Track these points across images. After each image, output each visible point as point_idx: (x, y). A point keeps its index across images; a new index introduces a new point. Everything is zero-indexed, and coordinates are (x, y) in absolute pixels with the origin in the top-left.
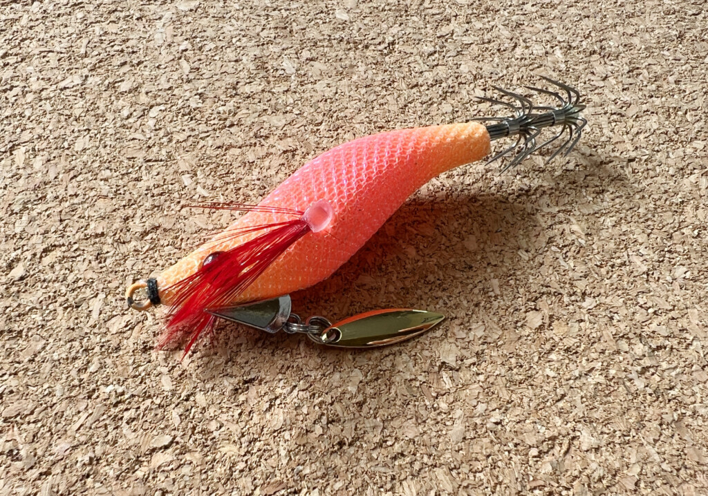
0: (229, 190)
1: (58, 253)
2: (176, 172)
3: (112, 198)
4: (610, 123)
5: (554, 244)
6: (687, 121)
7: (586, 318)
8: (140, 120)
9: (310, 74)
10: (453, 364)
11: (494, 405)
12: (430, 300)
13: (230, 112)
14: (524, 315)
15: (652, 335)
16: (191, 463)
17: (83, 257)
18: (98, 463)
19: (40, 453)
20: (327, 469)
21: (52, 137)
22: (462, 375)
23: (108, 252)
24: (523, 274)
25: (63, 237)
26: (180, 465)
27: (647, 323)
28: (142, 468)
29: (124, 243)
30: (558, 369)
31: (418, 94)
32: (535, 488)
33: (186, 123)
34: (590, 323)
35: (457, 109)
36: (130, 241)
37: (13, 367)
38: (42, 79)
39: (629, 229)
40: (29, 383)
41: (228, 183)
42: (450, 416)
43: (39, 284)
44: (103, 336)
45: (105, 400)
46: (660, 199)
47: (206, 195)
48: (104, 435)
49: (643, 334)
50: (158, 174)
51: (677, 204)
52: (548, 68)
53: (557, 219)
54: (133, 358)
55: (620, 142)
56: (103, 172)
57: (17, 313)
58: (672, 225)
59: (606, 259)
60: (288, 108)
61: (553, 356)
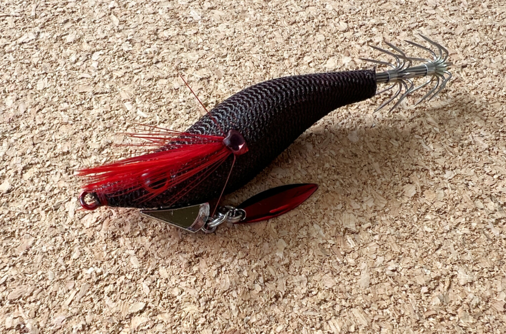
0: (163, 111)
1: (34, 170)
2: (119, 101)
3: (72, 124)
4: (444, 40)
5: (416, 133)
6: (501, 35)
7: (449, 187)
8: (85, 63)
9: (213, 19)
10: (354, 229)
11: (389, 257)
12: (329, 182)
13: (155, 52)
14: (402, 188)
15: (499, 194)
16: (163, 322)
17: (55, 171)
18: (89, 329)
19: (42, 325)
20: (269, 317)
21: (17, 81)
22: (361, 237)
23: (74, 166)
24: (397, 157)
25: (37, 157)
26: (155, 324)
27: (494, 186)
28: (125, 330)
29: (86, 158)
30: (433, 226)
31: (297, 29)
32: (429, 317)
33: (121, 63)
34: (452, 189)
35: (328, 38)
36: (91, 156)
37: (11, 261)
38: (4, 37)
39: (470, 118)
40: (26, 272)
41: (161, 106)
42: (357, 268)
43: (23, 195)
44: (79, 231)
45: (88, 279)
46: (489, 94)
47: (145, 116)
48: (91, 306)
49: (493, 194)
50: (105, 103)
51: (503, 97)
52: (392, 3)
53: (415, 114)
54: (106, 245)
55: (454, 54)
56: (62, 104)
57: (9, 218)
58: (502, 112)
59: (456, 141)
60: (199, 46)
61: (428, 217)
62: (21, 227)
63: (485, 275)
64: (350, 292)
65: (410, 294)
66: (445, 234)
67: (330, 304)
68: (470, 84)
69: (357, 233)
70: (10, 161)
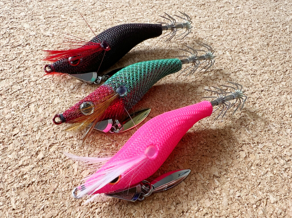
62: (50, 178)
63: (283, 198)
64: (219, 208)
65: (248, 209)
66: (261, 177)
67: (210, 215)
68: (266, 100)
69: (220, 177)
70: (42, 142)
